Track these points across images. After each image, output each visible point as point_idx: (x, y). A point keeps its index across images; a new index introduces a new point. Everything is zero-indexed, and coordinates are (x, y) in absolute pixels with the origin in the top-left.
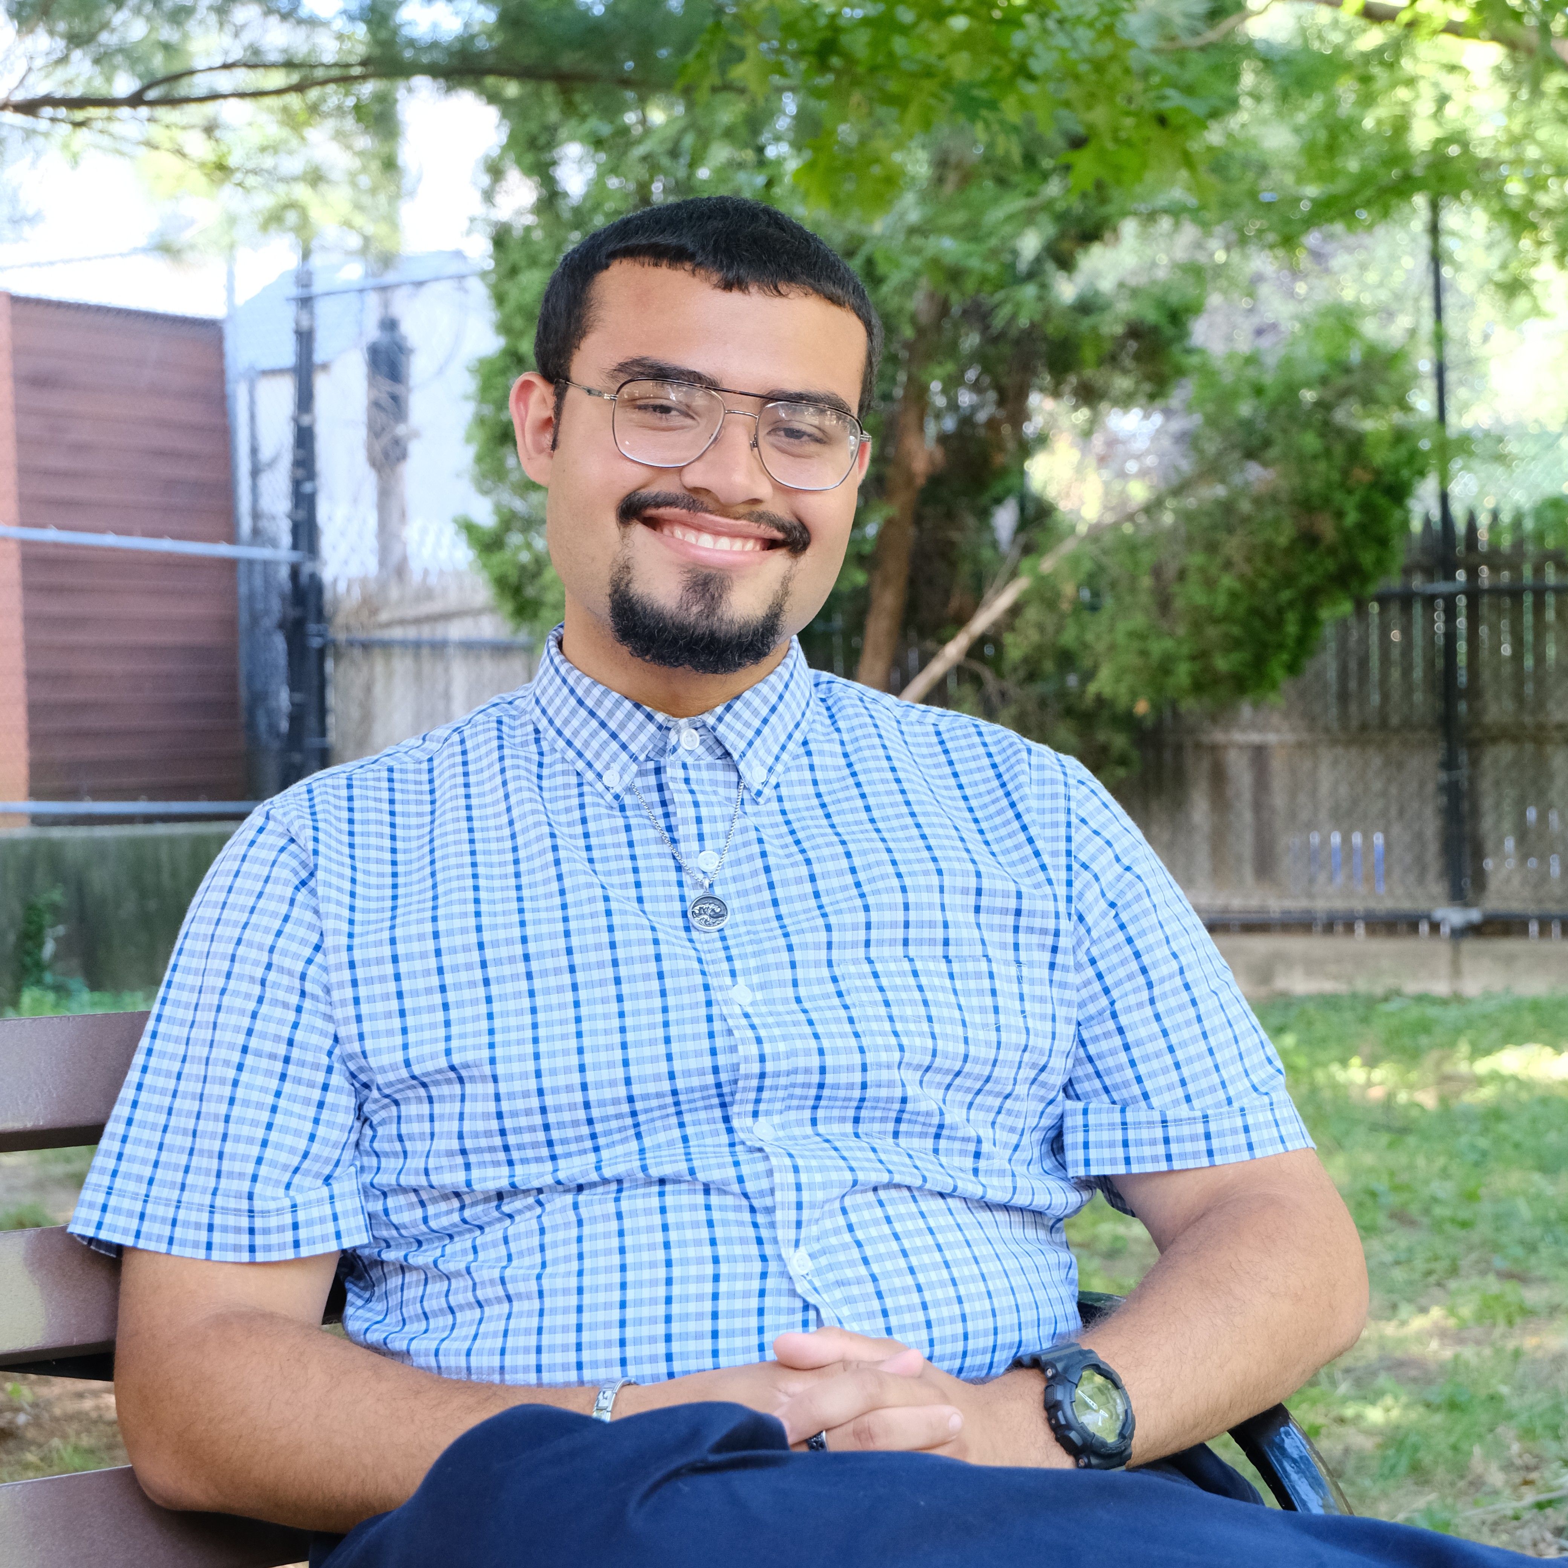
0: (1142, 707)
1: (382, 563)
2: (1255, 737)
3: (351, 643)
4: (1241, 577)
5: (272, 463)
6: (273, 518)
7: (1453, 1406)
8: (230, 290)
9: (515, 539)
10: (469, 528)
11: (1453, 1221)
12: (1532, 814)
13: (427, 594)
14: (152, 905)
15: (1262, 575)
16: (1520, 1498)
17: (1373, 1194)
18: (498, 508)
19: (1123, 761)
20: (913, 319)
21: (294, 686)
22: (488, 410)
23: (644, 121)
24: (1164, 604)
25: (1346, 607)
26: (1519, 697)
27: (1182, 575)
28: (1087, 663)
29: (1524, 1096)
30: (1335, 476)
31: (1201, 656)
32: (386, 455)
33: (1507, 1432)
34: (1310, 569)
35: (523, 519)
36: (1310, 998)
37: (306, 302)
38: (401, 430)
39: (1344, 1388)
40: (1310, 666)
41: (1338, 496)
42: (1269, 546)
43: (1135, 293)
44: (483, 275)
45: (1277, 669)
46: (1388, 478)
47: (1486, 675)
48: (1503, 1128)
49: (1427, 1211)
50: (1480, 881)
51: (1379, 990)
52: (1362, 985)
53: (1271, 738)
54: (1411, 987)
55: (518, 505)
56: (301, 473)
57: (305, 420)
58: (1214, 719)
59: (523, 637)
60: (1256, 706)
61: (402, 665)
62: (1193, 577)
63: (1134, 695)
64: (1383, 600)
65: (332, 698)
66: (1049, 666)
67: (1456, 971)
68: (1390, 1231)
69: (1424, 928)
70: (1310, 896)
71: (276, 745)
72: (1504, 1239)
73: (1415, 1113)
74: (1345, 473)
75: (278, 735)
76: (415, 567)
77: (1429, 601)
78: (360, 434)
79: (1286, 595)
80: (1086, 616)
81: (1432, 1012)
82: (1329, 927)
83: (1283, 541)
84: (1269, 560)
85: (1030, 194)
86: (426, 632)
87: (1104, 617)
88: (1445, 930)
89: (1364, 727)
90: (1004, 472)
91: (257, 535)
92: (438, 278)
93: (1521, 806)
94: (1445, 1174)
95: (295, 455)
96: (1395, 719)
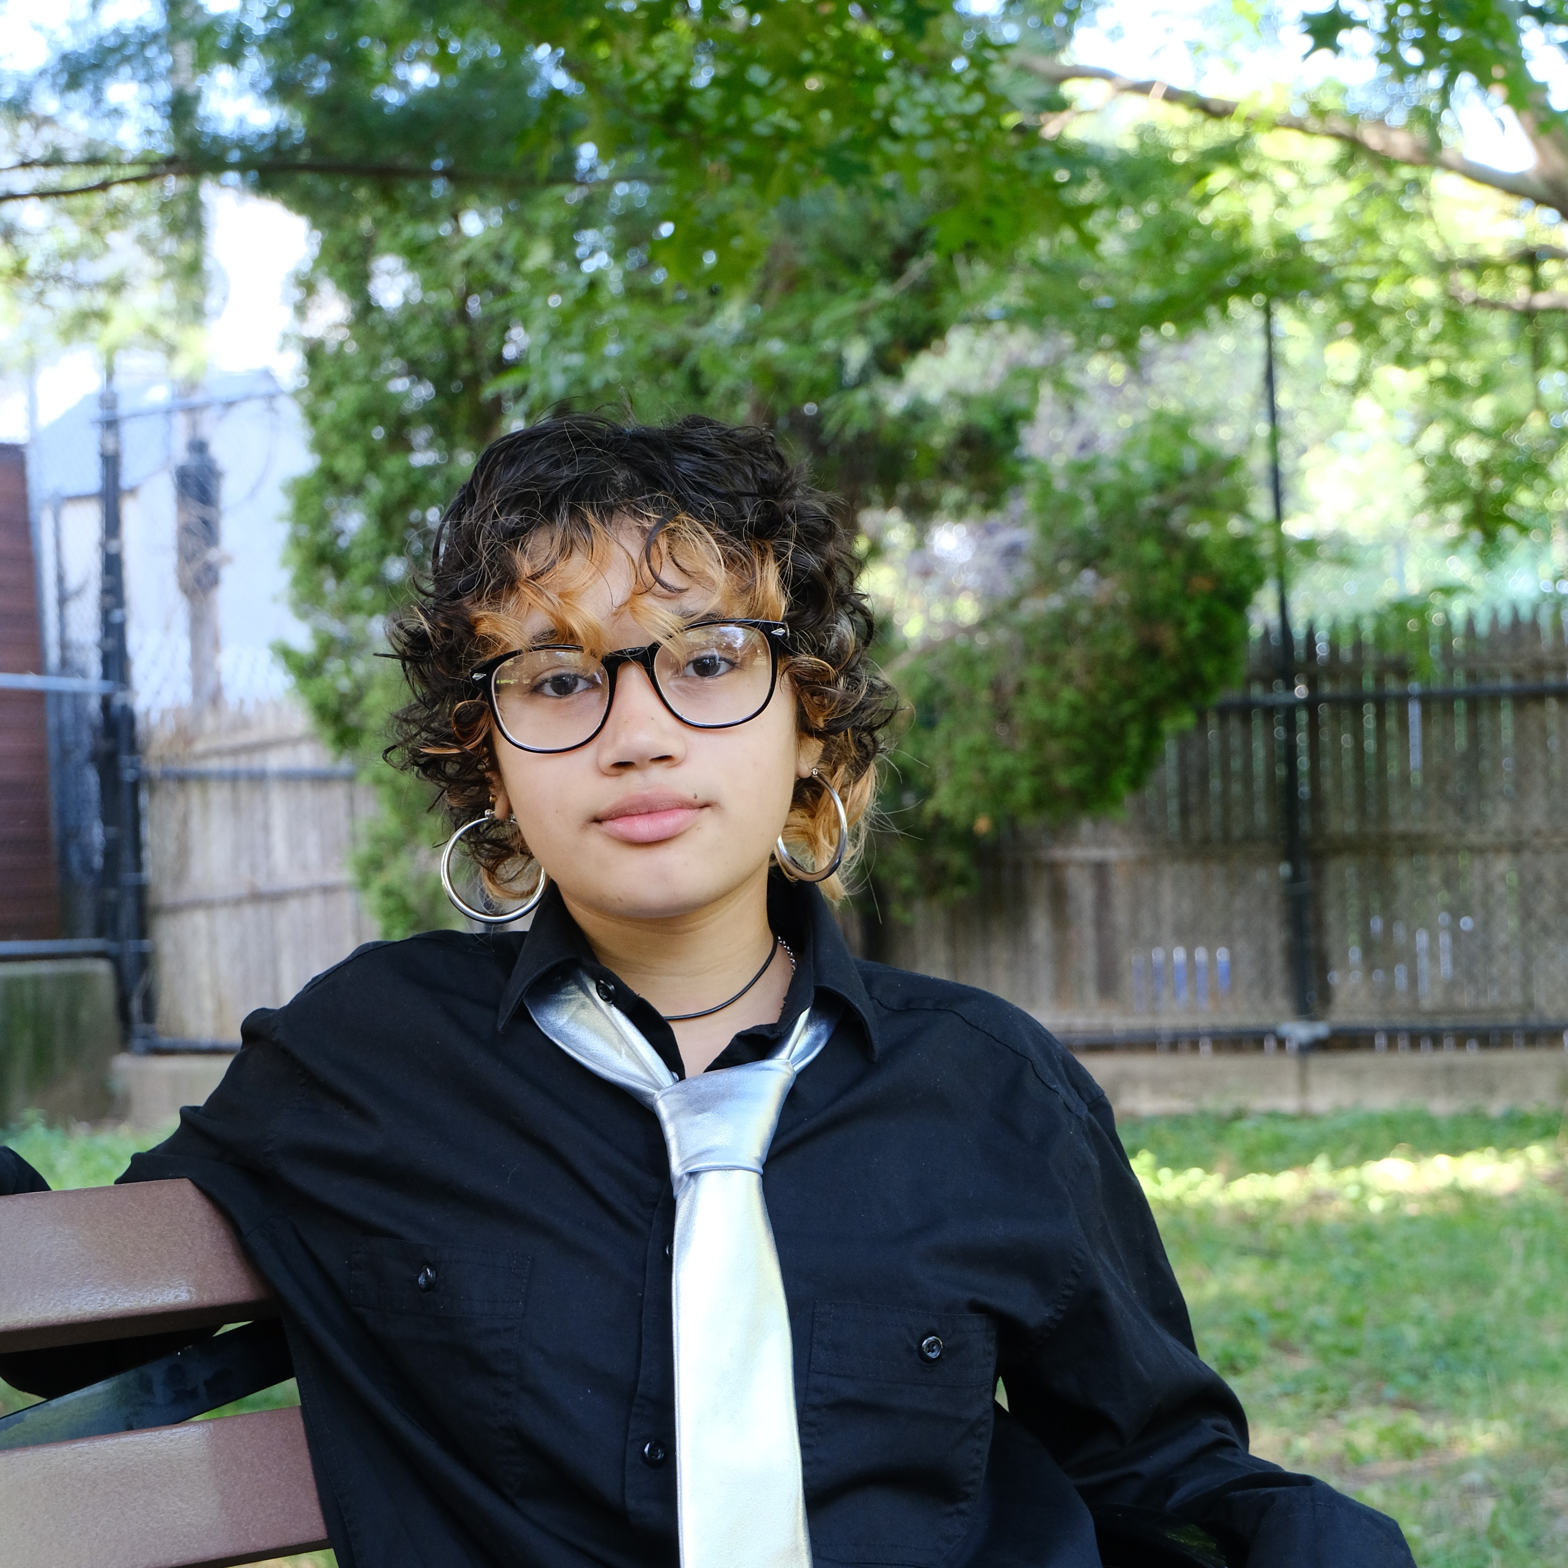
0: (983, 825)
1: (196, 691)
2: (1094, 853)
3: (166, 776)
4: (1082, 690)
5: (79, 592)
6: (81, 648)
8: (32, 412)
9: (334, 665)
10: (285, 654)
11: (1336, 1347)
12: (1377, 924)
13: (243, 723)
15: (1102, 687)
17: (1250, 1323)
18: (317, 633)
19: (962, 880)
21: (108, 819)
22: (304, 531)
23: (458, 231)
24: (1004, 716)
25: (1188, 720)
26: (1361, 807)
27: (1021, 689)
28: (923, 780)
30: (1176, 586)
31: (1042, 771)
32: (198, 581)
34: (1151, 680)
35: (342, 642)
36: (1154, 1120)
37: (111, 424)
38: (212, 555)
40: (1153, 778)
41: (1180, 607)
42: (1109, 658)
43: (966, 401)
44: (294, 392)
45: (1119, 783)
46: (1228, 587)
47: (1327, 784)
48: (1376, 1249)
49: (1308, 1338)
50: (1325, 995)
51: (1227, 1106)
52: (1211, 1103)
53: (1111, 854)
54: (1260, 1103)
55: (337, 628)
56: (110, 599)
57: (113, 546)
58: (1054, 834)
59: (345, 765)
60: (1096, 822)
61: (219, 795)
62: (1033, 692)
63: (975, 812)
64: (1224, 712)
65: (148, 833)
67: (1304, 1087)
68: (1273, 1361)
69: (1270, 1044)
70: (1154, 1013)
71: (89, 882)
72: (1393, 1367)
73: (1282, 1234)
74: (1186, 581)
75: (92, 871)
76: (231, 697)
77: (1269, 711)
78: (169, 560)
79: (1127, 707)
80: (923, 732)
81: (1285, 1129)
82: (1174, 1045)
83: (1123, 651)
84: (1109, 671)
85: (863, 296)
86: (243, 763)
87: (940, 733)
88: (1291, 1046)
89: (1206, 841)
91: (65, 666)
92: (248, 398)
93: (1365, 916)
94: (1321, 1299)
95: (103, 583)
96: (1237, 831)
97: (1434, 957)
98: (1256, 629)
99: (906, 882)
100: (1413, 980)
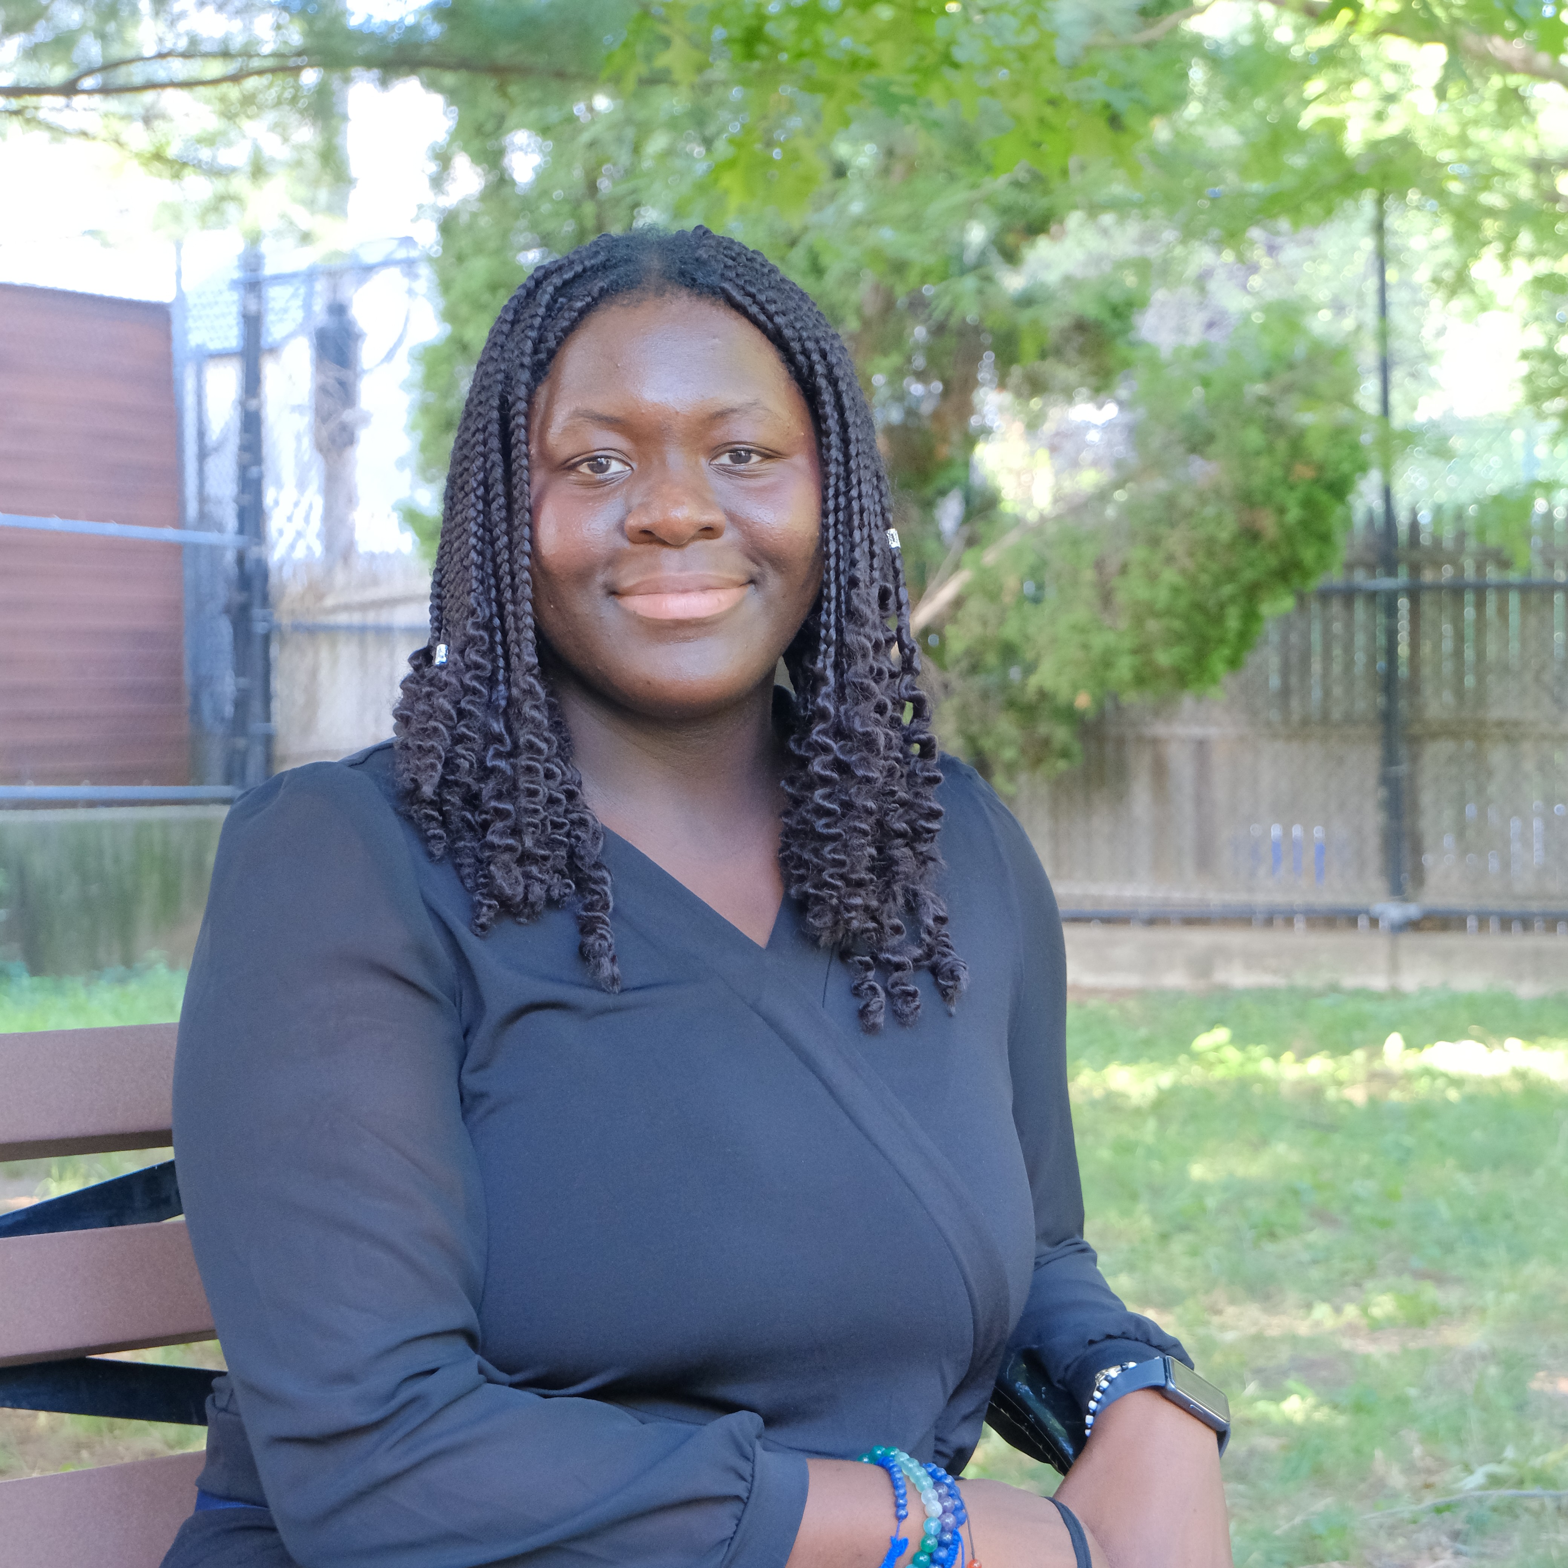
0: (1083, 701)
1: (329, 548)
2: (1196, 731)
3: (296, 628)
4: (1183, 572)
5: (218, 448)
6: (219, 502)
7: (1359, 1408)
8: (179, 274)
11: (1373, 1220)
12: (1471, 810)
13: (373, 579)
14: (94, 889)
15: (1203, 569)
16: (1419, 1500)
17: (1295, 1193)
19: (1065, 754)
20: (859, 311)
21: (240, 670)
22: (431, 398)
23: (591, 109)
24: (1106, 598)
25: (1287, 603)
26: (1459, 692)
27: (1124, 570)
28: (1029, 655)
29: (1453, 1095)
30: (1278, 472)
31: (1142, 650)
32: (333, 441)
33: (1411, 1436)
34: (1251, 564)
36: (1247, 992)
37: (253, 286)
38: (348, 415)
39: (1252, 1388)
40: (1252, 660)
41: (1281, 494)
42: (1211, 541)
43: (1078, 286)
44: (430, 260)
45: (1218, 664)
46: (1330, 475)
47: (1426, 671)
48: (1429, 1126)
49: (1347, 1210)
50: (1419, 876)
51: (1317, 984)
52: (1301, 979)
53: (1213, 732)
54: (1349, 982)
56: (247, 456)
57: (253, 404)
58: (1157, 712)
60: (1199, 699)
61: (348, 651)
62: (1136, 572)
63: (1075, 688)
64: (1325, 596)
65: (277, 685)
66: (991, 659)
67: (1394, 967)
68: (1311, 1229)
69: (1363, 921)
70: (1251, 890)
71: (219, 730)
72: (1422, 1239)
73: (1343, 1109)
74: (1288, 469)
75: (223, 719)
76: (362, 553)
77: (1372, 596)
78: (304, 422)
79: (1228, 590)
80: (1028, 607)
81: (1368, 1007)
82: (1269, 921)
83: (1224, 535)
84: (1211, 554)
86: (371, 618)
87: (1046, 609)
88: (1384, 924)
89: (1305, 722)
90: (948, 464)
91: (205, 520)
92: (387, 263)
93: (1460, 801)
94: (1368, 1173)
95: (241, 440)
96: (1336, 714)
97: (1527, 844)
98: (1359, 515)
99: (1009, 754)
100: (1506, 866)
